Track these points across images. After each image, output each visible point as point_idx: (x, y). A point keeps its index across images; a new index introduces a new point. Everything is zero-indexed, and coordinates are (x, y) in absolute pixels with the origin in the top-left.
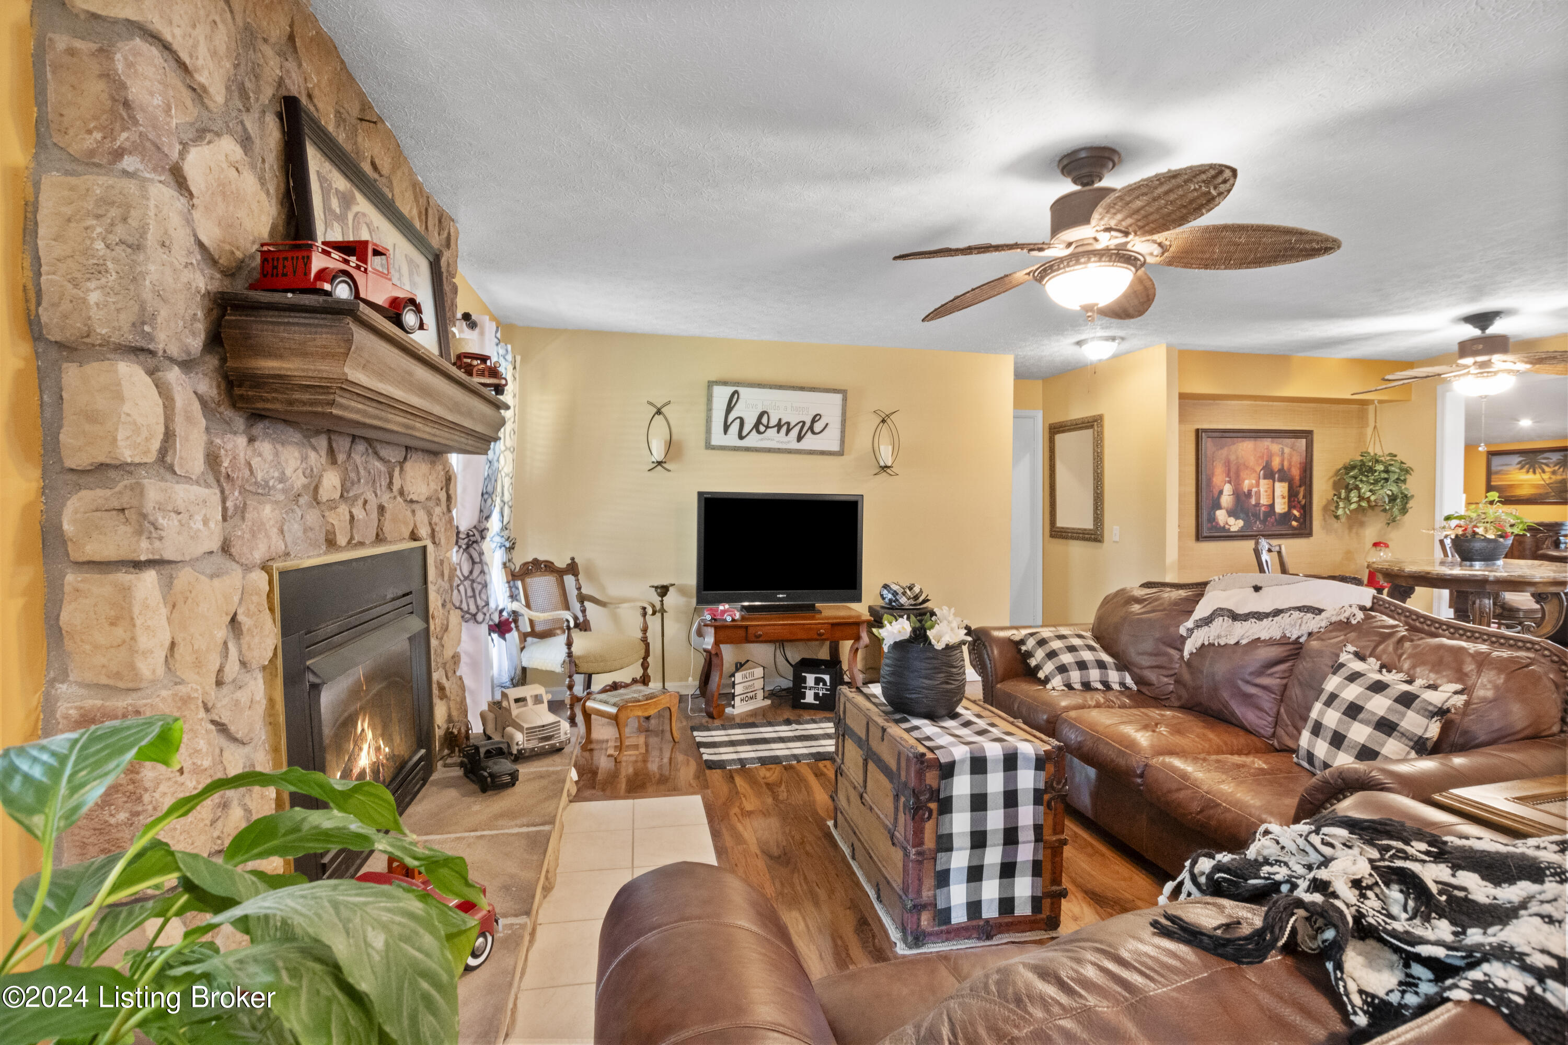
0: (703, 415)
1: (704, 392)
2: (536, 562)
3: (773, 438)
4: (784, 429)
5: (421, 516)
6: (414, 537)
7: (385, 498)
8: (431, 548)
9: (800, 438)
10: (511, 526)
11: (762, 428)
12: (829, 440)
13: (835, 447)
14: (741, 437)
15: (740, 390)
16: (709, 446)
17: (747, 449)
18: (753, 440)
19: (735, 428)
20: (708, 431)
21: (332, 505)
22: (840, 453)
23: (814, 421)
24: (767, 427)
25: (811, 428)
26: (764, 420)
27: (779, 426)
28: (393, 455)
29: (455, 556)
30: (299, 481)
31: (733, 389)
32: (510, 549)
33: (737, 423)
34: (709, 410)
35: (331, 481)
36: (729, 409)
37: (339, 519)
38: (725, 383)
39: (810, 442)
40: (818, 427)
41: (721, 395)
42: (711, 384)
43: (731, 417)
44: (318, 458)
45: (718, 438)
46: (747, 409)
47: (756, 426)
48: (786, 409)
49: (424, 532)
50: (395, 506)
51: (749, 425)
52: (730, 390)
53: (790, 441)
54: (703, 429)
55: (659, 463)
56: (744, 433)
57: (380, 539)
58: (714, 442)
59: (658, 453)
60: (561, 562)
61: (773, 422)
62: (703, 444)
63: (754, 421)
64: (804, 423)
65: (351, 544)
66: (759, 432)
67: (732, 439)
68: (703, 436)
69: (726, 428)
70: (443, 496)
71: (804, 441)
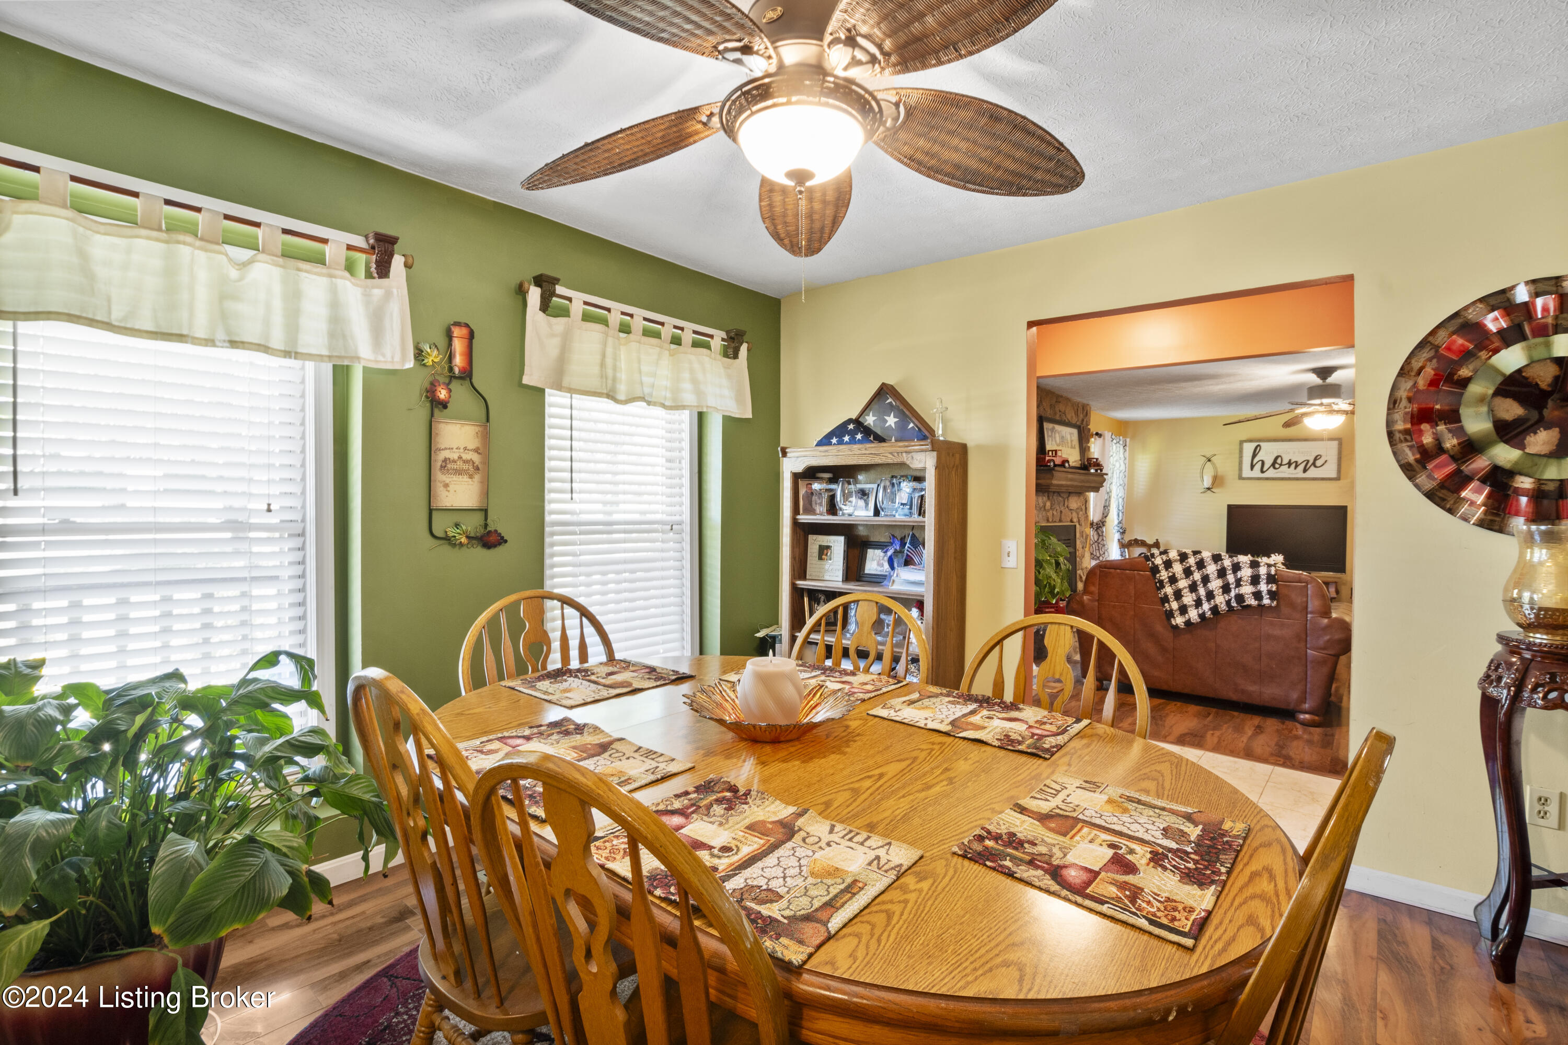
0: (1237, 460)
1: (1238, 447)
2: (1136, 541)
3: (1284, 471)
4: (1293, 465)
5: (1074, 514)
6: (1071, 521)
7: (1062, 508)
8: (1078, 526)
9: (1305, 470)
10: (1124, 522)
11: (1277, 466)
12: (1330, 470)
13: (1334, 475)
14: (1262, 472)
15: (1261, 444)
16: (1241, 478)
17: (1267, 479)
18: (1271, 473)
19: (1258, 467)
20: (1240, 469)
21: (1048, 511)
22: (1338, 479)
23: (1316, 459)
24: (1281, 465)
25: (1314, 464)
26: (1279, 461)
27: (1290, 464)
28: (1065, 496)
29: (1091, 533)
30: (1042, 505)
31: (1255, 444)
32: (1123, 533)
33: (1260, 464)
34: (1241, 457)
35: (1048, 504)
36: (1254, 455)
37: (1050, 514)
38: (1251, 441)
39: (1312, 472)
40: (1318, 463)
41: (1249, 448)
42: (1241, 442)
43: (1255, 461)
44: (1045, 498)
45: (1247, 472)
46: (1268, 453)
47: (1273, 465)
48: (1294, 453)
49: (1075, 520)
50: (1065, 511)
51: (1268, 464)
52: (1254, 445)
53: (1299, 472)
54: (1237, 468)
55: (1209, 489)
56: (1265, 469)
57: (1060, 521)
58: (1244, 475)
59: (1207, 482)
60: (1150, 541)
61: (1285, 461)
62: (1237, 476)
63: (1271, 461)
64: (1308, 461)
65: (1053, 522)
66: (1275, 468)
67: (1256, 472)
68: (1237, 473)
69: (1252, 467)
70: (1084, 508)
71: (1308, 472)
